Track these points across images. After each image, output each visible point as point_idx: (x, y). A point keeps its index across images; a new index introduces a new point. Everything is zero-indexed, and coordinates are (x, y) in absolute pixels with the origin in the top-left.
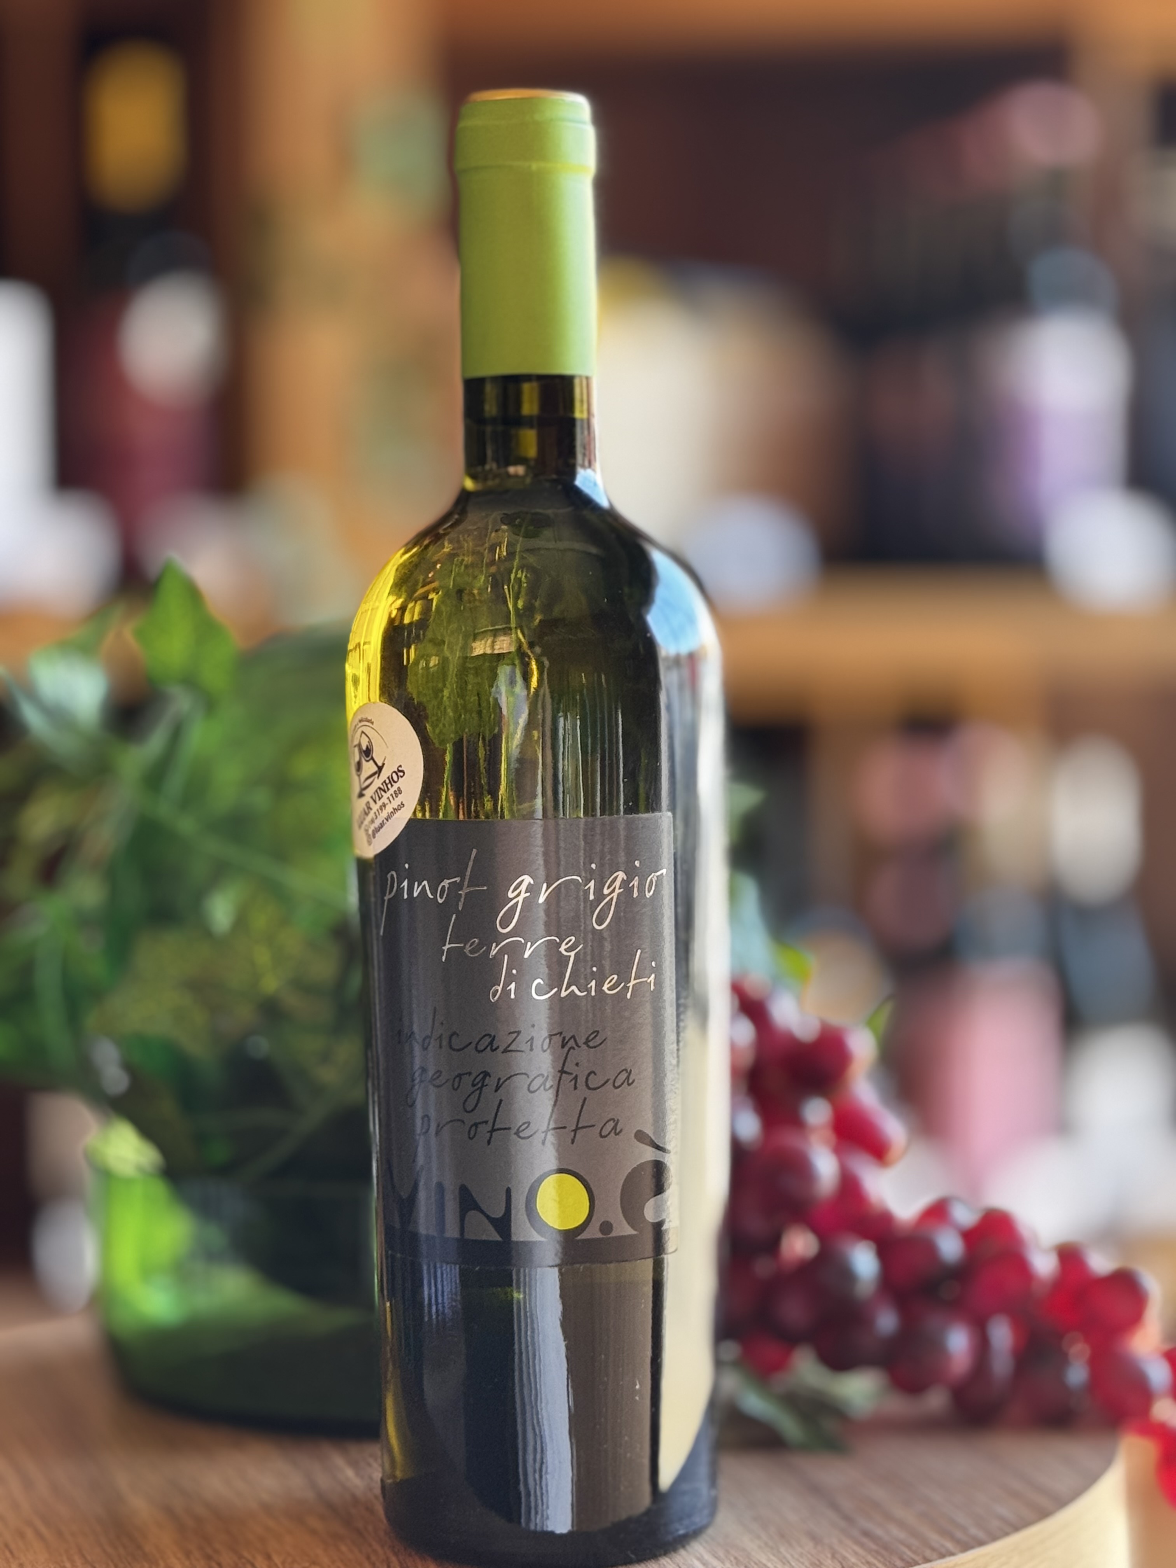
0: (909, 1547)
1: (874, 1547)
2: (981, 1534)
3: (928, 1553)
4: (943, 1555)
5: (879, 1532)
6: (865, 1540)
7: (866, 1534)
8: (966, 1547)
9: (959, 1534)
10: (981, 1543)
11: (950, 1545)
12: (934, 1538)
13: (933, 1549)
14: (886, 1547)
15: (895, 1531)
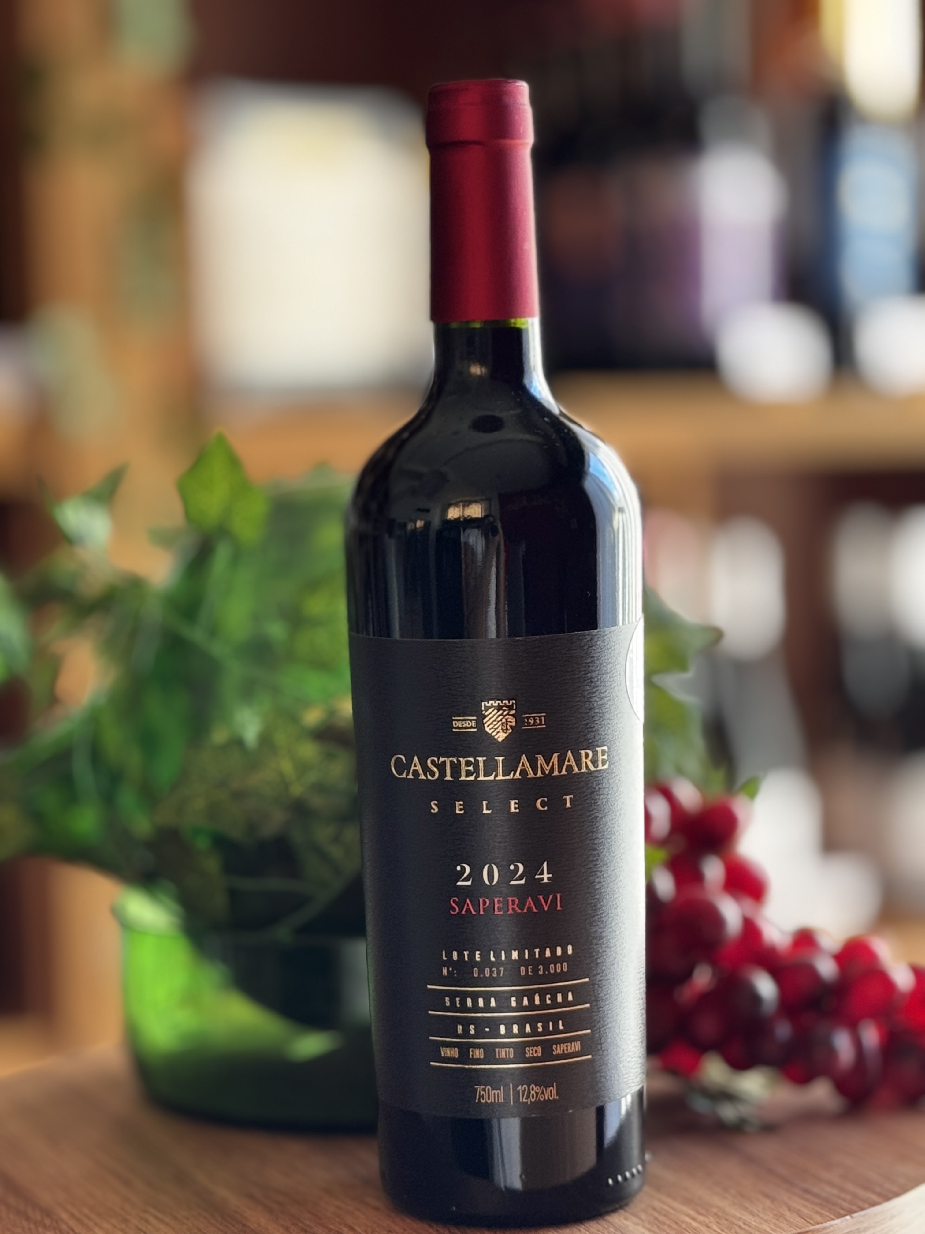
0: (844, 1200)
1: (817, 1200)
2: (895, 1189)
3: (860, 1203)
4: (873, 1204)
5: (816, 1190)
6: (808, 1196)
7: (807, 1191)
8: (887, 1197)
9: (878, 1189)
10: (897, 1195)
11: (874, 1197)
12: (861, 1192)
13: (864, 1201)
14: (827, 1200)
15: (828, 1189)
